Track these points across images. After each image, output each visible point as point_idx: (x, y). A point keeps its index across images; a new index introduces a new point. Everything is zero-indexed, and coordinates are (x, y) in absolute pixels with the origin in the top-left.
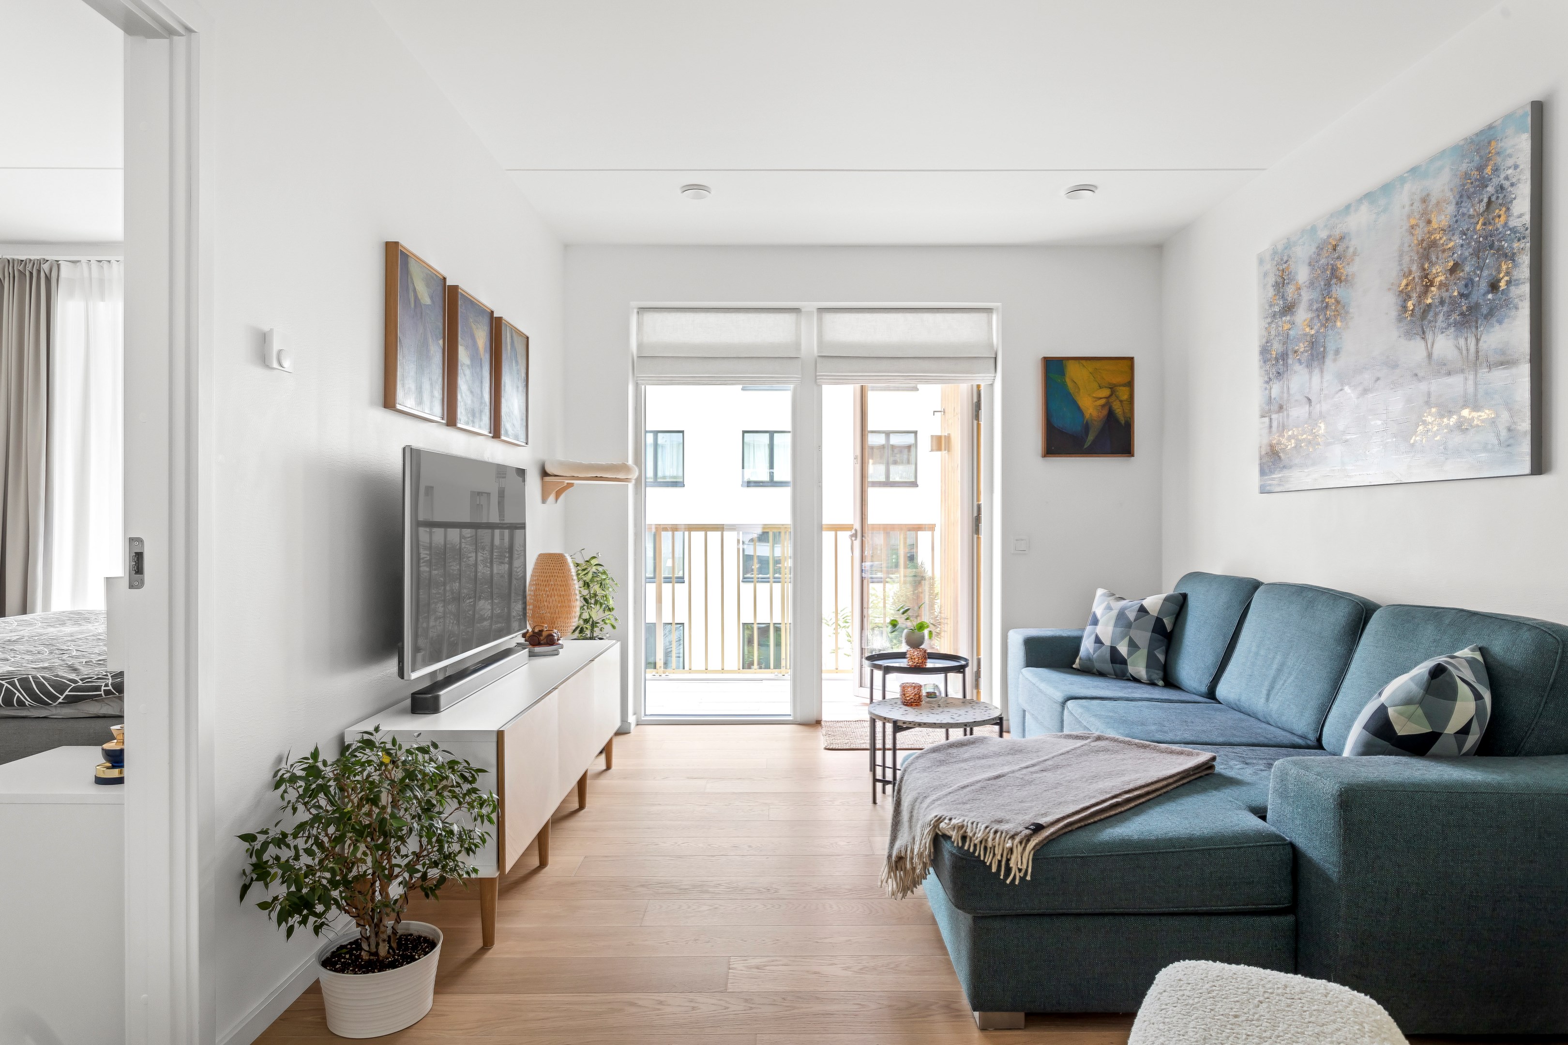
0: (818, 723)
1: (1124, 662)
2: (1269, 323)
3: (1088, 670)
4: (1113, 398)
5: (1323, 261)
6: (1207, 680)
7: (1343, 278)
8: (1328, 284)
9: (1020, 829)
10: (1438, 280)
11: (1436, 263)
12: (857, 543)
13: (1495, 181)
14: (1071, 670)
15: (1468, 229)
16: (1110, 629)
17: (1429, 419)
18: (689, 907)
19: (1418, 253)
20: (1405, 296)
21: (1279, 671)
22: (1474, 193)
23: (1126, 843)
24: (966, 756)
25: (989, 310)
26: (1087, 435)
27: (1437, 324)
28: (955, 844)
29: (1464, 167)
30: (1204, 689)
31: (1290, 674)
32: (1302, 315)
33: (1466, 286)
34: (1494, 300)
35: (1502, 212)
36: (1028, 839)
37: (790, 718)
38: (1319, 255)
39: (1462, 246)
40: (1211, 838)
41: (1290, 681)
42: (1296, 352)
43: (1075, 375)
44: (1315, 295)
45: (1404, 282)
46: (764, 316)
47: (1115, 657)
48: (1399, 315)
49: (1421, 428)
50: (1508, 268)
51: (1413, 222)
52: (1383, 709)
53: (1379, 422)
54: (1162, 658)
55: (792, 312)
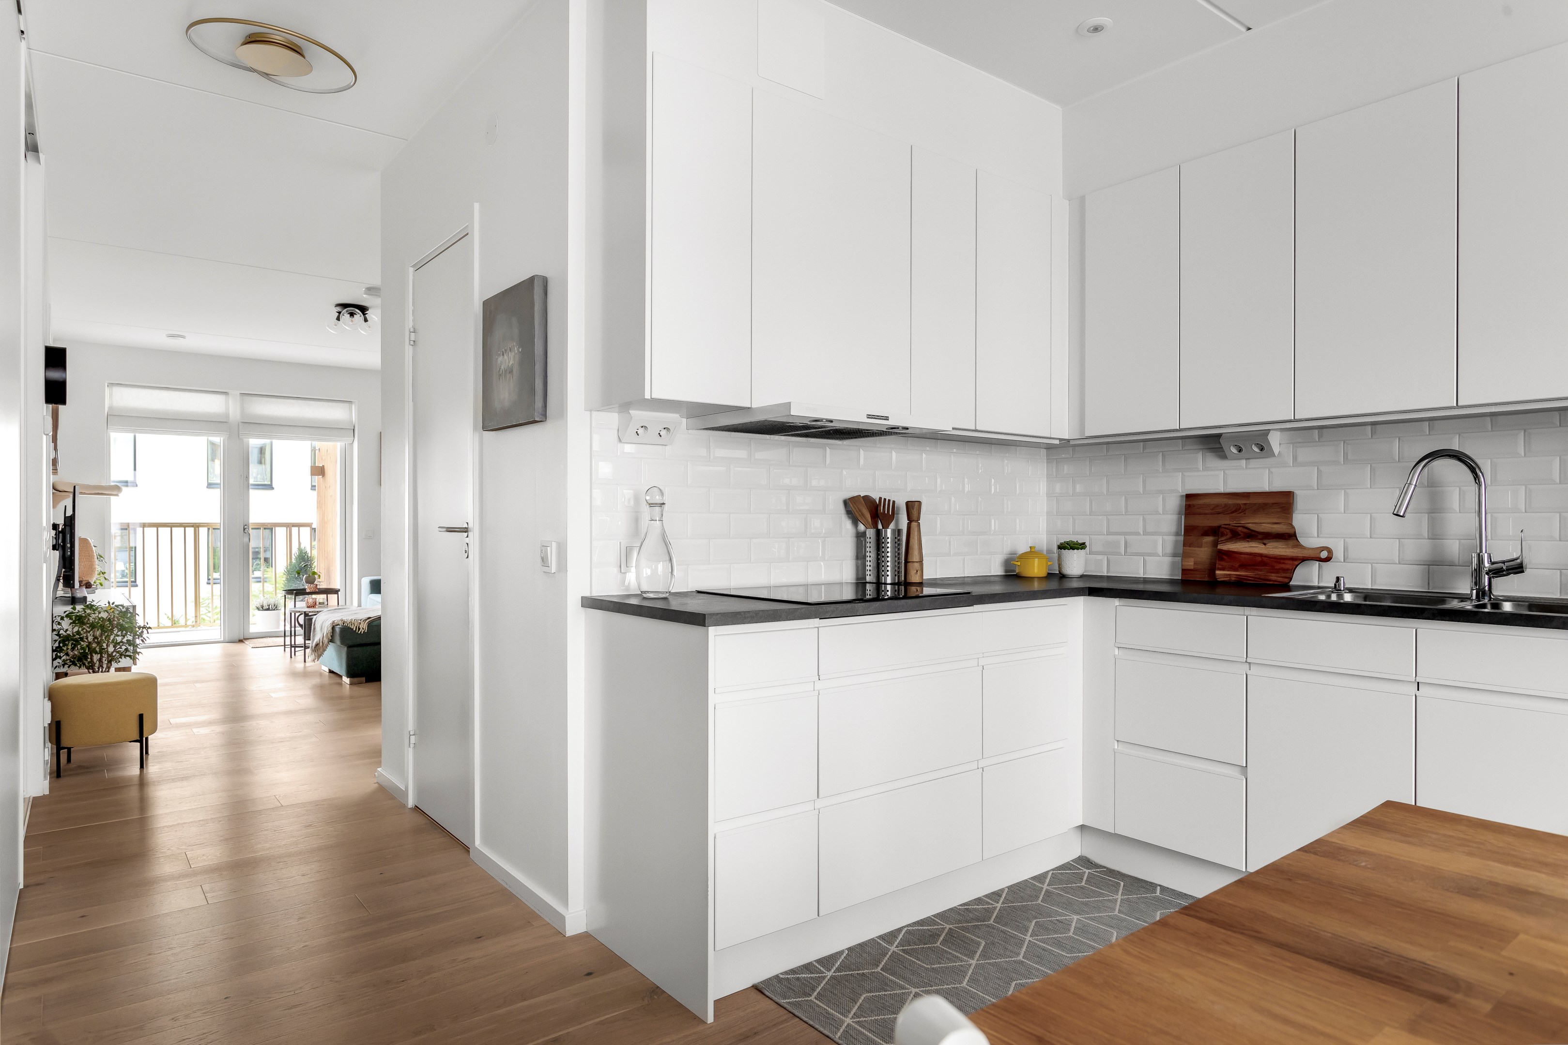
0: (241, 641)
25: (350, 402)
37: (222, 639)
46: (203, 395)
55: (223, 394)
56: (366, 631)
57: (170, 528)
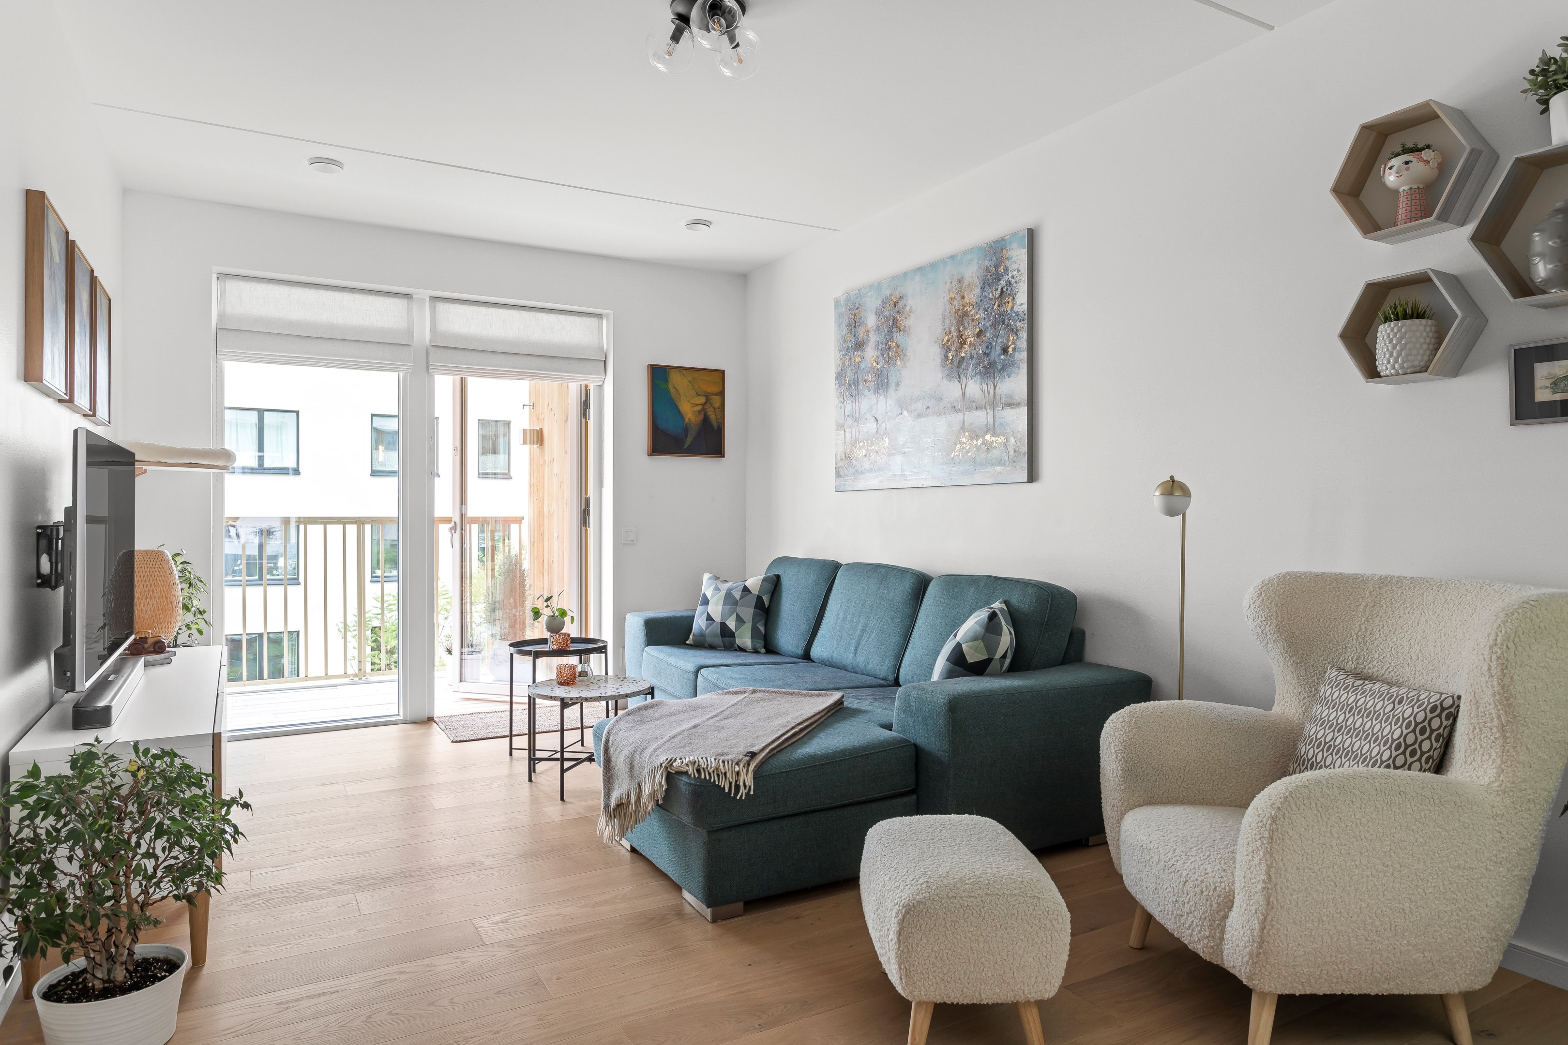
0: (430, 720)
1: (732, 635)
2: (843, 355)
3: (701, 645)
4: (708, 405)
5: (887, 313)
6: (803, 645)
7: (902, 328)
8: (890, 331)
9: (741, 757)
10: (969, 340)
11: (968, 328)
12: (457, 536)
13: (1005, 278)
14: (685, 646)
15: (988, 308)
16: (720, 607)
17: (964, 440)
18: (402, 891)
19: (955, 318)
20: (946, 348)
21: (863, 631)
22: (992, 283)
23: (813, 758)
24: (657, 715)
25: (599, 316)
26: (686, 437)
27: (968, 372)
28: (692, 776)
29: (986, 263)
30: (800, 651)
31: (872, 632)
32: (870, 352)
33: (987, 347)
34: (1005, 360)
35: (1010, 300)
36: (748, 764)
37: (401, 717)
38: (883, 307)
39: (985, 318)
40: (867, 746)
41: (872, 637)
42: (865, 381)
43: (676, 381)
44: (880, 338)
45: (946, 339)
46: (371, 298)
47: (725, 631)
48: (943, 362)
49: (958, 446)
50: (1013, 339)
51: (952, 295)
52: (959, 646)
53: (929, 440)
54: (762, 629)
55: (403, 297)
56: (752, 793)
57: (322, 526)
